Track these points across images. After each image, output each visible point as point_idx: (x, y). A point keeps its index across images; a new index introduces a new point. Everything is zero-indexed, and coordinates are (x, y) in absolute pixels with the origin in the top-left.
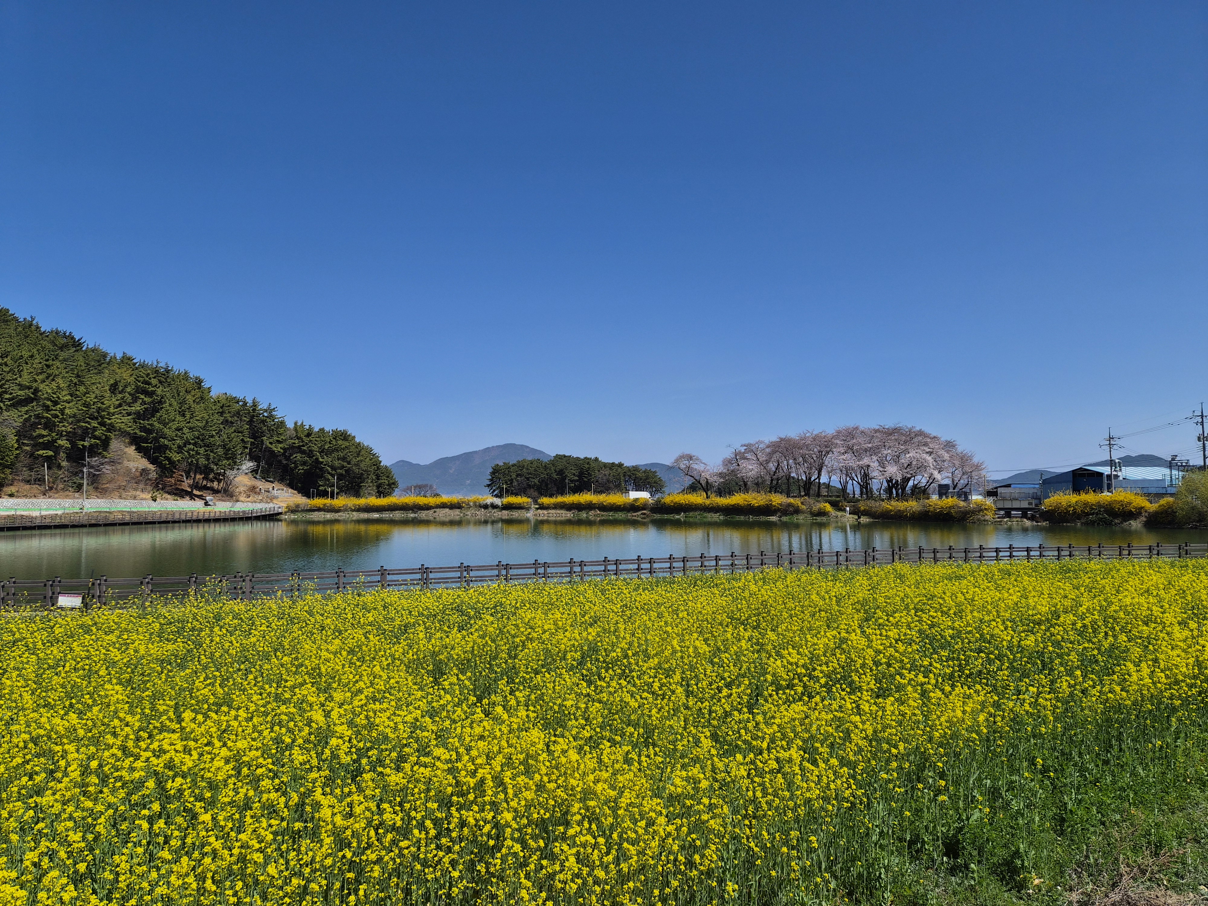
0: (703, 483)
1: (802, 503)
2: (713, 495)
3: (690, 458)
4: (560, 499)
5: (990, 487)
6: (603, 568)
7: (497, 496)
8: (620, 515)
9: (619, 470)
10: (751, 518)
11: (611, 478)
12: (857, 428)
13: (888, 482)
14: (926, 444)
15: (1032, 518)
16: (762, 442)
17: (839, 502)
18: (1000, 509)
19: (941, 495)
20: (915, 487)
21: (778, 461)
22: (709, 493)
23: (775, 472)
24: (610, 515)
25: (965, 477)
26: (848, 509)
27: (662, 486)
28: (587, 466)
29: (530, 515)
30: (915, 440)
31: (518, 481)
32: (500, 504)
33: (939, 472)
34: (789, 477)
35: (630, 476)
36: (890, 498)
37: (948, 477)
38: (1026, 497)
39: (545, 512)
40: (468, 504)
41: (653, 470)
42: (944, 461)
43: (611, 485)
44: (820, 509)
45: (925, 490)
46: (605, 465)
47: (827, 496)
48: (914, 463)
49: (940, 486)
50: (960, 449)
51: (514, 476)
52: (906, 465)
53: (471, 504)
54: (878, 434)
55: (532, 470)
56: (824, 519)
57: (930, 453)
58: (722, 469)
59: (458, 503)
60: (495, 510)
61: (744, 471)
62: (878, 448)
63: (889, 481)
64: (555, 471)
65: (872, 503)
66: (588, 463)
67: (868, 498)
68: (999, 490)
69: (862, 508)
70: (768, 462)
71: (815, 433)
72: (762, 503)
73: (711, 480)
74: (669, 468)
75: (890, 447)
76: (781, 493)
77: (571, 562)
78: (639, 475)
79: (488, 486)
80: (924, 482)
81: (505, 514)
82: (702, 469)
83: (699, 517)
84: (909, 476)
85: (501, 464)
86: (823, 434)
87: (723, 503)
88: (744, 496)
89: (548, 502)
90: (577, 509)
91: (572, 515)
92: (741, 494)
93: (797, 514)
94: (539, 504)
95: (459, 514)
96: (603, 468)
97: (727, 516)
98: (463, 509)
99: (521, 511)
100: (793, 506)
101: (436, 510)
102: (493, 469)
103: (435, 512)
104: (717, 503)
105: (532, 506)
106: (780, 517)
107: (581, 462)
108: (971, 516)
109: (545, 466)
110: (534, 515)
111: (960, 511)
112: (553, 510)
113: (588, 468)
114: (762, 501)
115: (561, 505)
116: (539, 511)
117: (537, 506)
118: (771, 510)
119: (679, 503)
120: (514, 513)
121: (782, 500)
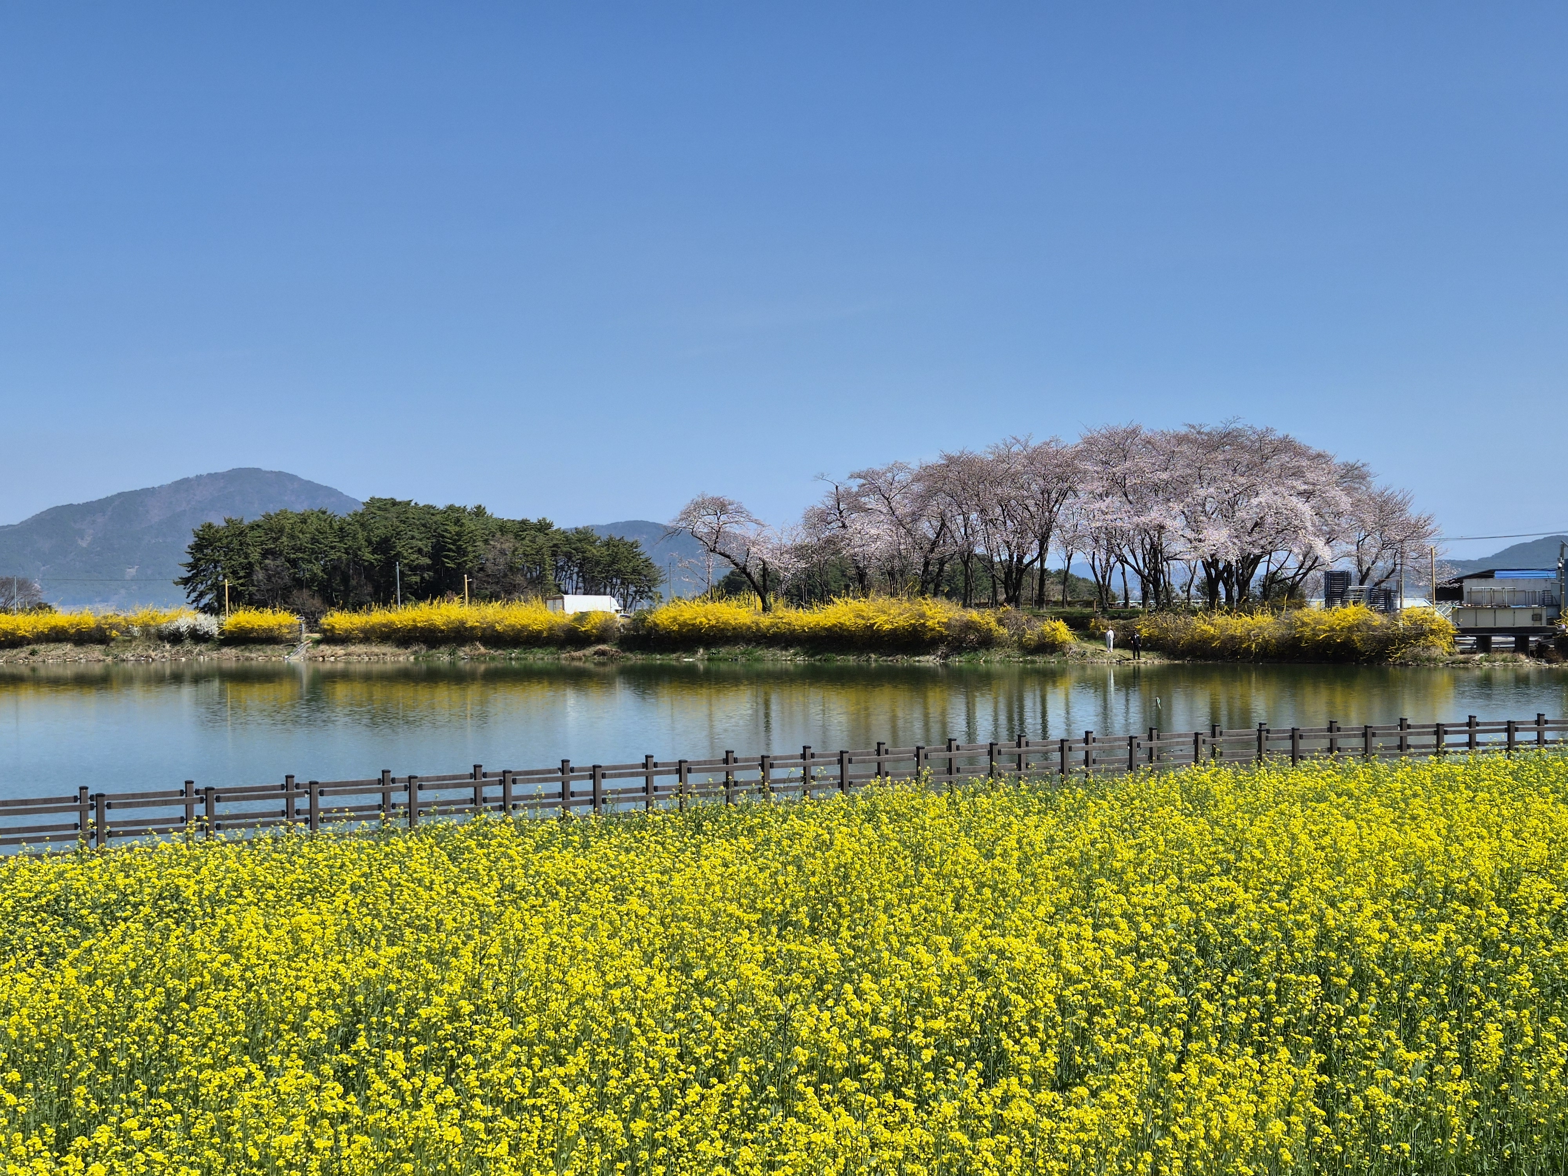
0: (756, 574)
1: (1000, 622)
2: (781, 602)
3: (721, 507)
4: (378, 617)
5: (1444, 579)
6: (469, 792)
7: (207, 609)
8: (540, 658)
9: (541, 539)
10: (875, 660)
11: (519, 562)
12: (1134, 433)
13: (1207, 566)
14: (1298, 473)
15: (1540, 653)
16: (902, 468)
17: (1088, 617)
18: (1465, 632)
19: (1330, 600)
20: (1271, 578)
21: (942, 516)
22: (770, 599)
23: (934, 544)
24: (514, 658)
25: (1388, 553)
26: (1111, 634)
27: (652, 582)
28: (454, 529)
29: (297, 658)
30: (1274, 463)
31: (266, 569)
32: (215, 631)
33: (1328, 542)
34: (967, 557)
35: (569, 556)
36: (1211, 606)
37: (1349, 555)
38: (1529, 599)
39: (339, 650)
40: (127, 631)
41: (629, 539)
42: (1338, 515)
43: (519, 579)
44: (1042, 635)
45: (1295, 586)
46: (503, 527)
47: (1062, 604)
48: (1269, 520)
49: (1331, 577)
50: (1377, 485)
51: (255, 555)
52: (1249, 525)
53: (136, 630)
54: (1185, 448)
55: (304, 539)
56: (1053, 661)
57: (1307, 495)
58: (802, 537)
59: (99, 629)
60: (202, 647)
61: (857, 541)
62: (1184, 481)
63: (1210, 564)
64: (369, 542)
65: (1168, 621)
66: (457, 521)
67: (1161, 608)
68: (1467, 585)
69: (1145, 633)
70: (916, 517)
71: (1034, 443)
72: (902, 621)
73: (774, 563)
74: (671, 533)
75: (1215, 479)
76: (949, 596)
77: (385, 778)
78: (593, 551)
79: (186, 581)
80: (1292, 565)
81: (230, 657)
82: (752, 535)
83: (742, 660)
84: (1257, 551)
85: (219, 522)
86: (1054, 447)
87: (804, 622)
88: (858, 604)
89: (348, 625)
90: (424, 642)
91: (412, 658)
92: (850, 600)
93: (988, 649)
94: (324, 631)
95: (101, 658)
96: (498, 535)
97: (812, 656)
98: (112, 644)
99: (273, 650)
100: (978, 631)
101: (36, 647)
102: (197, 536)
103: (33, 653)
104: (790, 624)
105: (305, 635)
106: (946, 657)
107: (438, 518)
108: (1398, 649)
109: (341, 529)
110: (310, 659)
111: (1374, 636)
112: (362, 646)
113: (458, 534)
114: (902, 618)
115: (381, 631)
116: (322, 647)
117: (317, 636)
118: (924, 640)
119: (693, 625)
120: (253, 655)
121: (950, 614)
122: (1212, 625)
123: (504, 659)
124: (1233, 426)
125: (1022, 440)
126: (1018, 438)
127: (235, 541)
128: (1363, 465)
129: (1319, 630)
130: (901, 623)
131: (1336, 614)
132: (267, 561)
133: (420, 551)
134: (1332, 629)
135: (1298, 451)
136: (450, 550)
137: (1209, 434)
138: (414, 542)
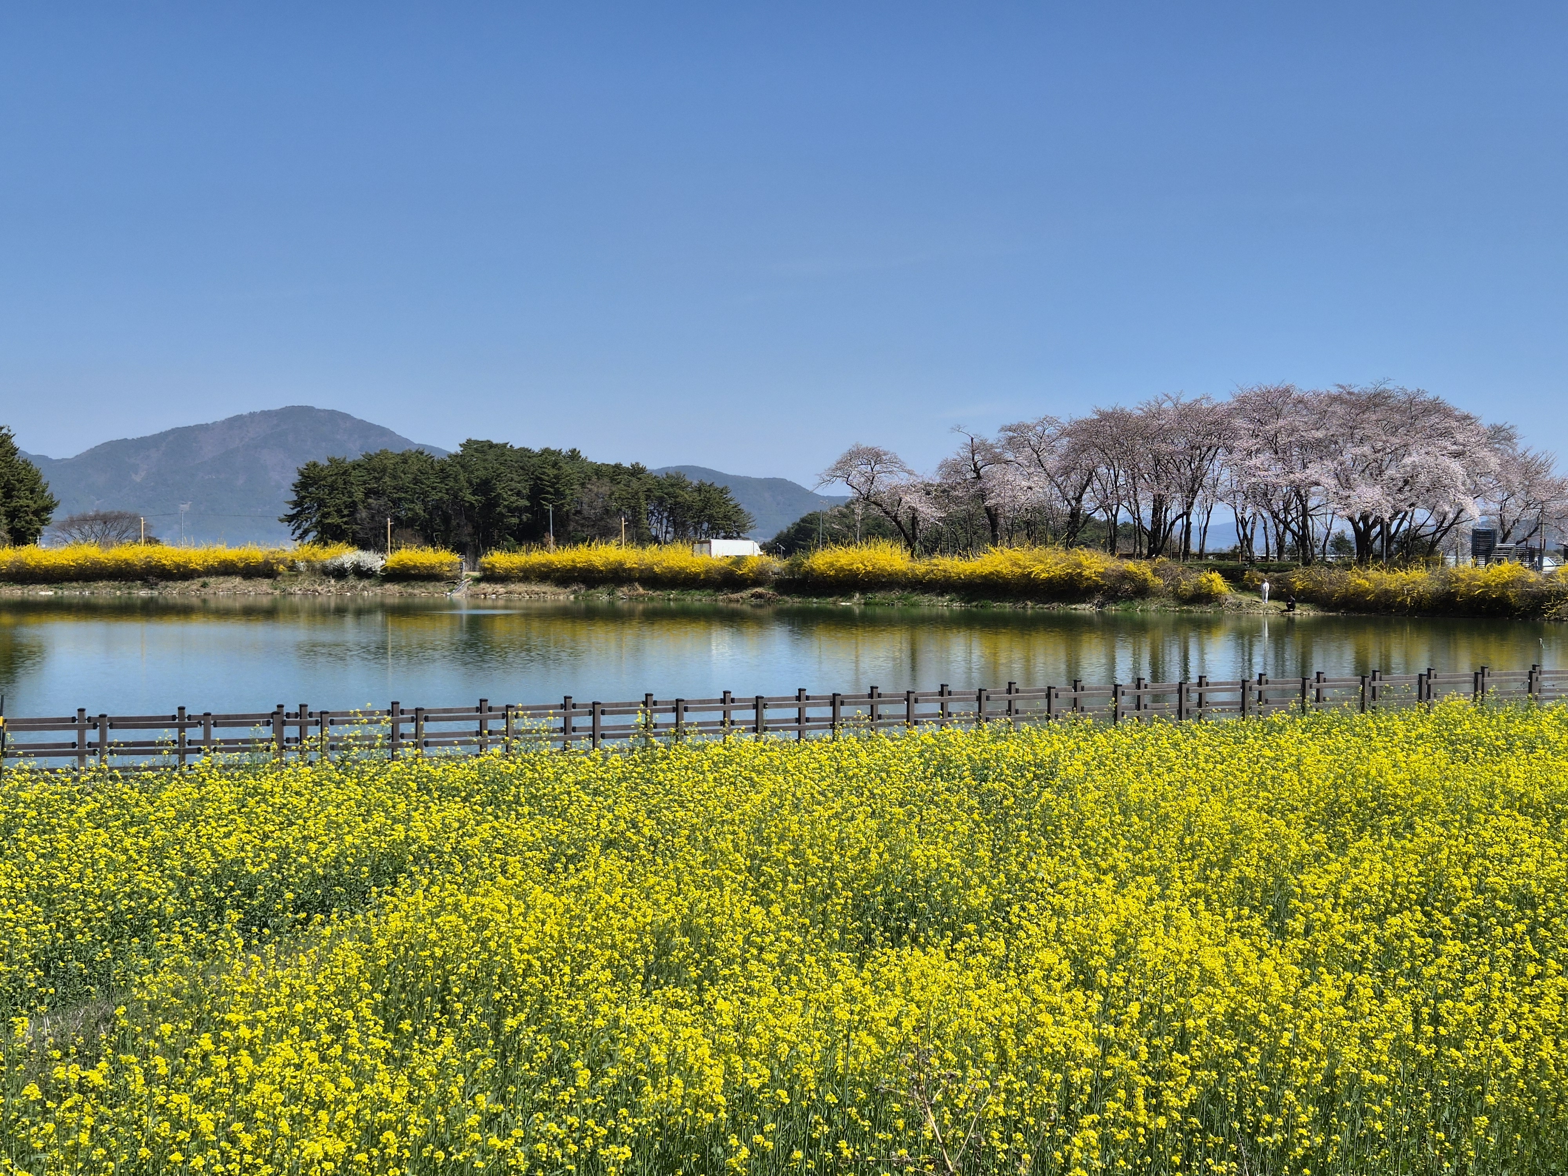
0: (905, 520)
2: (929, 551)
11: (614, 505)
19: (1478, 557)
20: (1412, 536)
22: (918, 545)
24: (672, 598)
26: (1266, 586)
29: (458, 595)
30: (1424, 423)
32: (378, 567)
39: (500, 589)
44: (1198, 586)
45: (1435, 543)
49: (1476, 534)
50: (1522, 446)
53: (302, 566)
54: (1336, 407)
56: (1209, 611)
60: (365, 583)
62: (1337, 440)
65: (1321, 575)
72: (1058, 570)
75: (1367, 439)
79: (290, 519)
80: (1433, 523)
81: (393, 592)
82: (902, 485)
83: (898, 604)
85: (323, 461)
86: (1205, 405)
87: (960, 570)
88: (1014, 554)
89: (508, 564)
90: (583, 582)
91: (572, 597)
92: (1006, 550)
93: (1143, 599)
94: (484, 569)
95: (270, 591)
96: (594, 478)
97: (968, 602)
98: (279, 578)
99: (434, 586)
100: (1133, 580)
101: (206, 579)
102: (302, 474)
103: (204, 585)
104: (945, 571)
105: (464, 573)
106: (1102, 605)
107: (534, 460)
108: (1552, 605)
109: (442, 470)
110: (472, 596)
111: (1529, 593)
112: (521, 585)
113: (556, 477)
114: (1059, 567)
115: (540, 571)
116: (483, 585)
117: (476, 574)
118: (1079, 589)
119: (850, 570)
120: (416, 591)
121: (1107, 564)
122: (1367, 579)
123: (663, 600)
124: (1382, 387)
125: (1174, 397)
126: (1170, 395)
127: (339, 480)
128: (1511, 427)
129: (1475, 586)
130: (1058, 572)
131: (1491, 570)
132: (370, 500)
133: (519, 494)
134: (1487, 585)
135: (1447, 413)
136: (548, 493)
137: (1359, 395)
138: (514, 484)
